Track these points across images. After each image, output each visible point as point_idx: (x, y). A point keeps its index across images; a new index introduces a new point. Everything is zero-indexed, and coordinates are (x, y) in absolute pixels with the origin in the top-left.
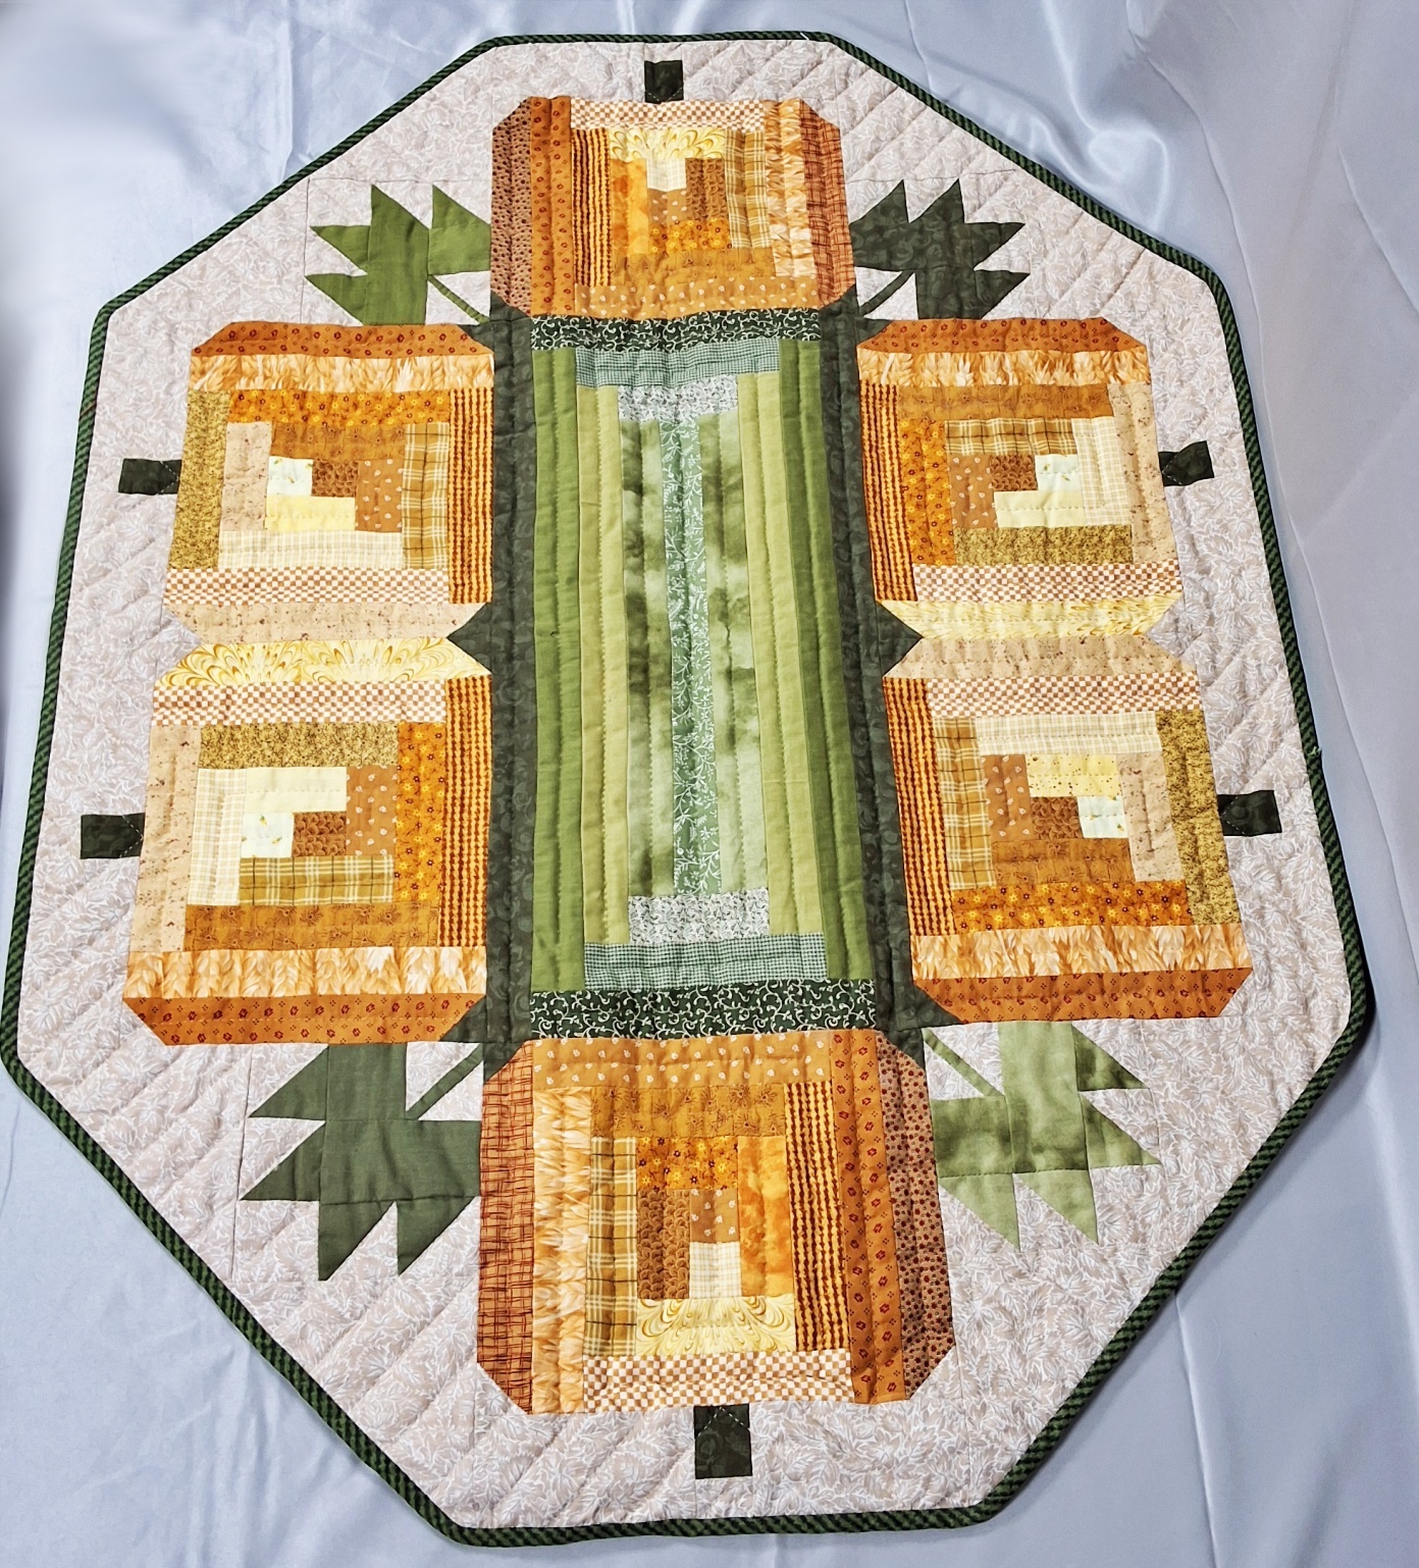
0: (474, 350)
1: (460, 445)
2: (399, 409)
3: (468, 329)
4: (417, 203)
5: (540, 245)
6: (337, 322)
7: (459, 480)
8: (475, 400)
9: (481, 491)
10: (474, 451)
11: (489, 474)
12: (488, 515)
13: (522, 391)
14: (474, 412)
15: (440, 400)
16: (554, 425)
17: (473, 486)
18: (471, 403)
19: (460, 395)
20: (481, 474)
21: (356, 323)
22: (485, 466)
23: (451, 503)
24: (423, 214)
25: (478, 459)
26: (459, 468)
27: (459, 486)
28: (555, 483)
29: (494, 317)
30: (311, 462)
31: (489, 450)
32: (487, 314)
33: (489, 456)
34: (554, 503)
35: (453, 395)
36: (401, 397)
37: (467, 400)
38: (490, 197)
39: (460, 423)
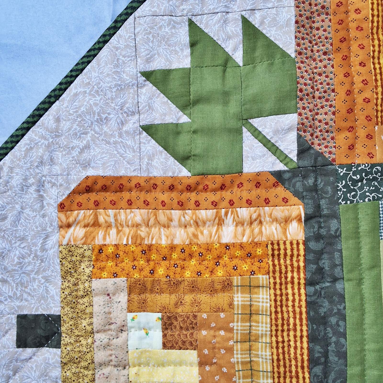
0: (285, 201)
1: (279, 298)
2: (226, 259)
3: (278, 175)
4: (229, 38)
5: (342, 84)
6: (170, 174)
7: (279, 333)
8: (289, 252)
9: (298, 344)
10: (290, 303)
11: (305, 328)
12: (306, 369)
13: (331, 244)
14: (288, 262)
15: (259, 251)
16: (360, 282)
17: (292, 338)
18: (285, 255)
19: (276, 247)
20: (298, 328)
21: (184, 172)
22: (301, 319)
23: (275, 357)
24: (235, 49)
25: (294, 312)
26: (280, 322)
27: (280, 339)
28: (363, 342)
29: (301, 164)
30: (160, 315)
31: (303, 304)
32: (295, 159)
33: (304, 310)
34: (362, 362)
35: (270, 247)
36: (227, 247)
37: (282, 252)
38: (293, 27)
39: (277, 275)
